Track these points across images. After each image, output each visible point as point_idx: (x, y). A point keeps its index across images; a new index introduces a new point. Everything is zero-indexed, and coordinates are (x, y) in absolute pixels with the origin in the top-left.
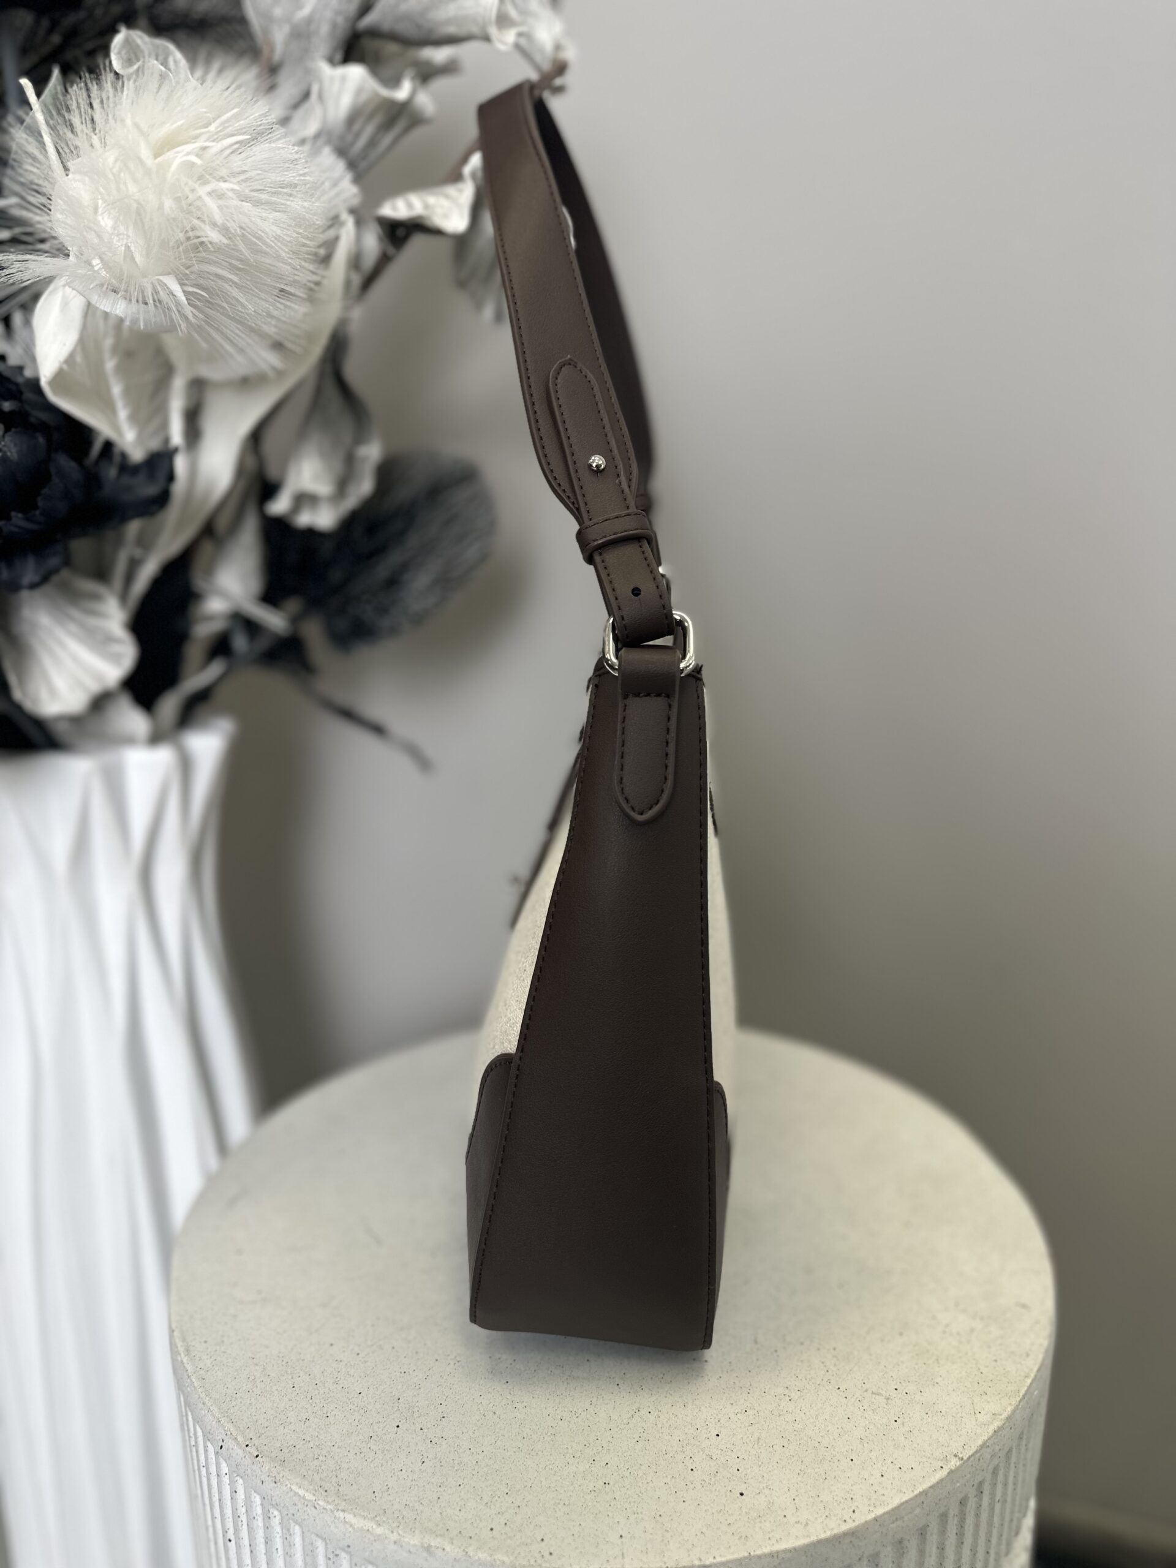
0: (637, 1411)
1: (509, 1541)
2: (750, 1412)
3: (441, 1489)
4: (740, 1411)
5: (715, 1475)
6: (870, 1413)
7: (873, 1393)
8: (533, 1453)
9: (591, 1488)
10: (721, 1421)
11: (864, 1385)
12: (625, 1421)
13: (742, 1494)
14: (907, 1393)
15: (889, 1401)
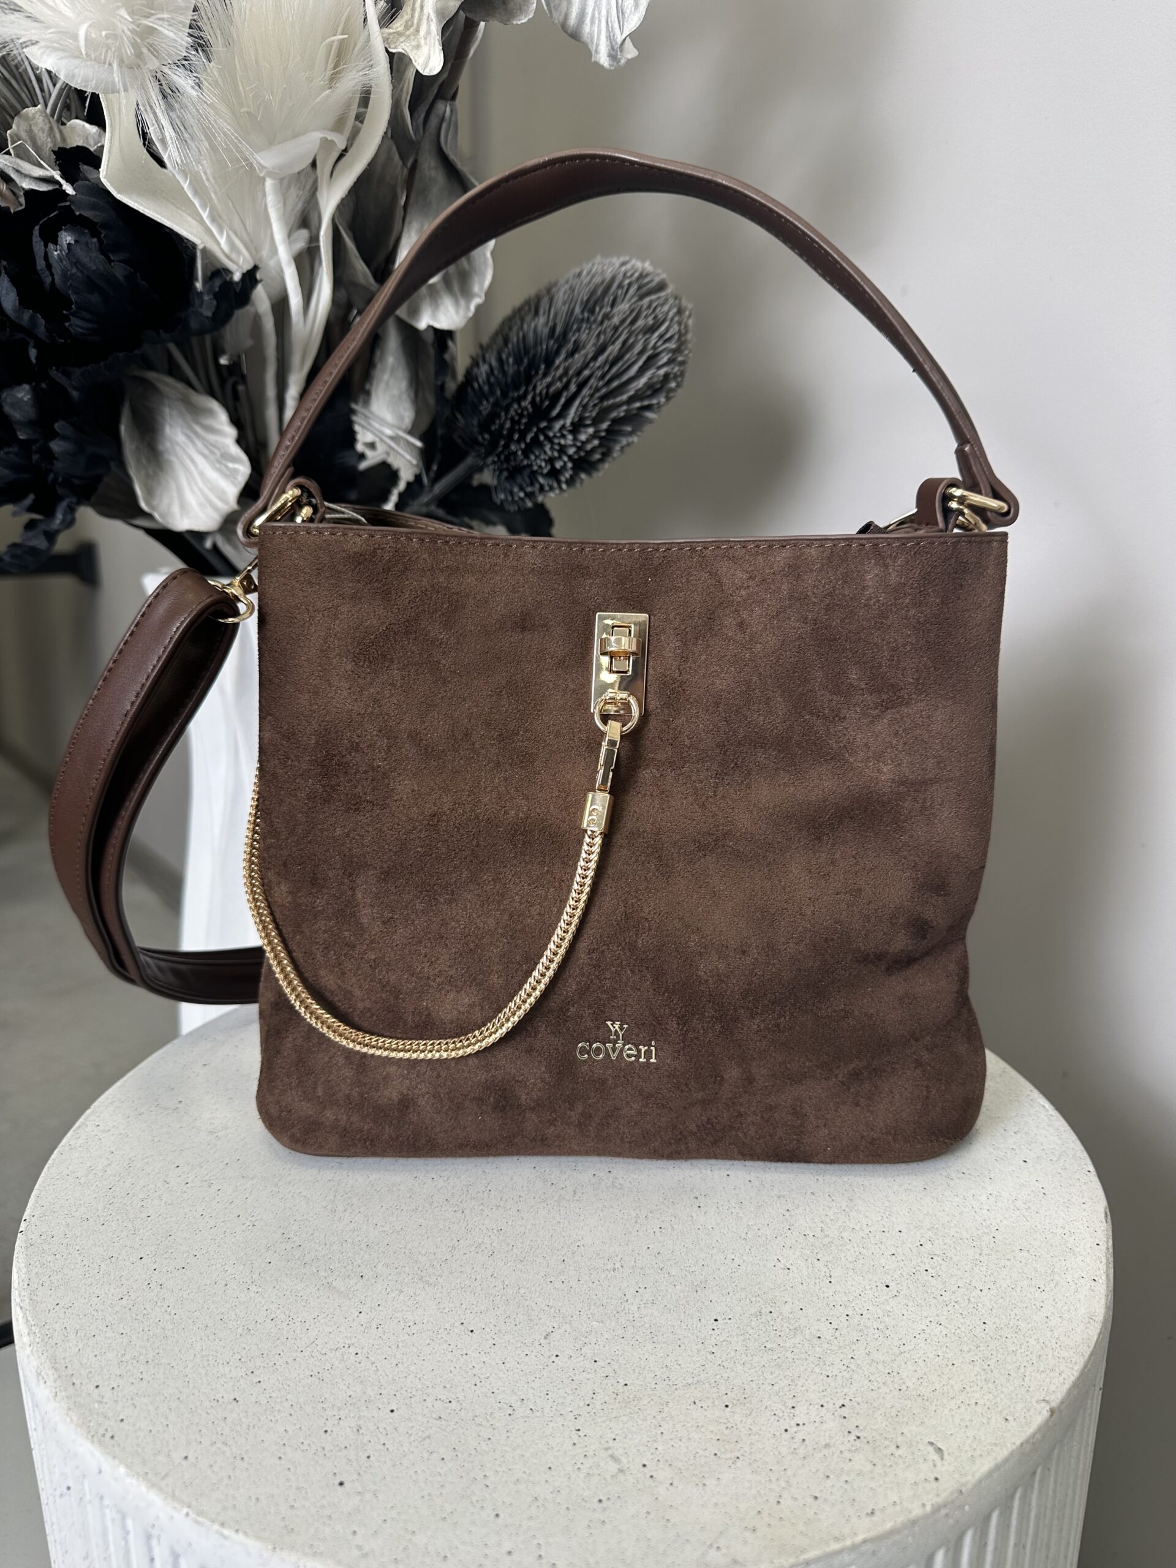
0: (347, 1346)
1: (96, 1405)
2: (454, 1405)
3: (105, 1329)
4: (443, 1398)
5: (340, 1450)
6: (582, 1476)
7: (612, 1457)
8: (212, 1337)
9: (218, 1396)
10: (413, 1400)
11: (611, 1441)
12: (324, 1351)
13: (341, 1484)
14: (651, 1477)
15: (621, 1475)
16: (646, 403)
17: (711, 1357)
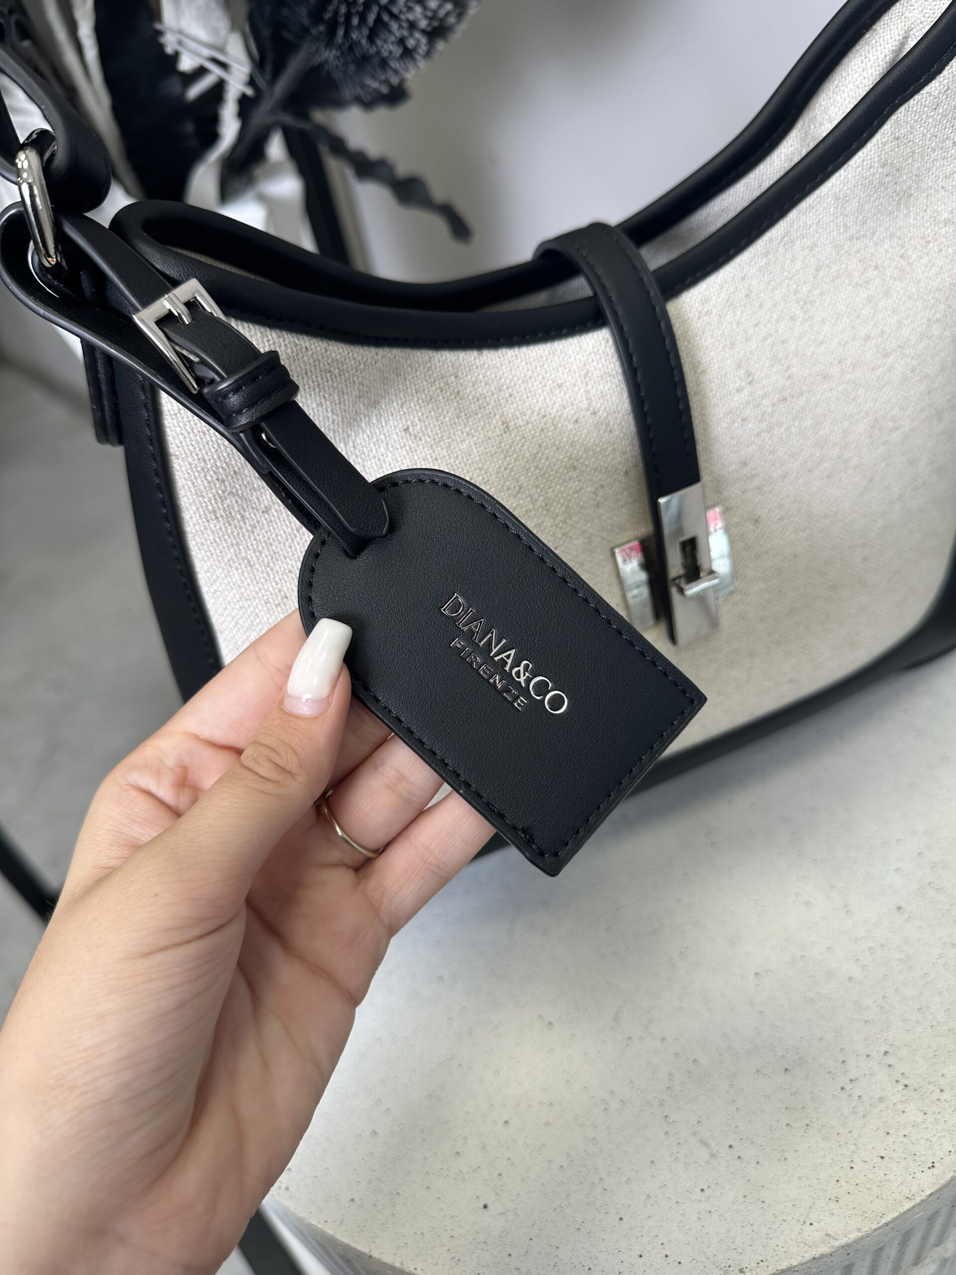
5: (475, 1171)
6: (681, 1166)
7: (701, 1141)
11: (697, 1125)
13: (485, 1207)
14: (739, 1157)
15: (713, 1159)
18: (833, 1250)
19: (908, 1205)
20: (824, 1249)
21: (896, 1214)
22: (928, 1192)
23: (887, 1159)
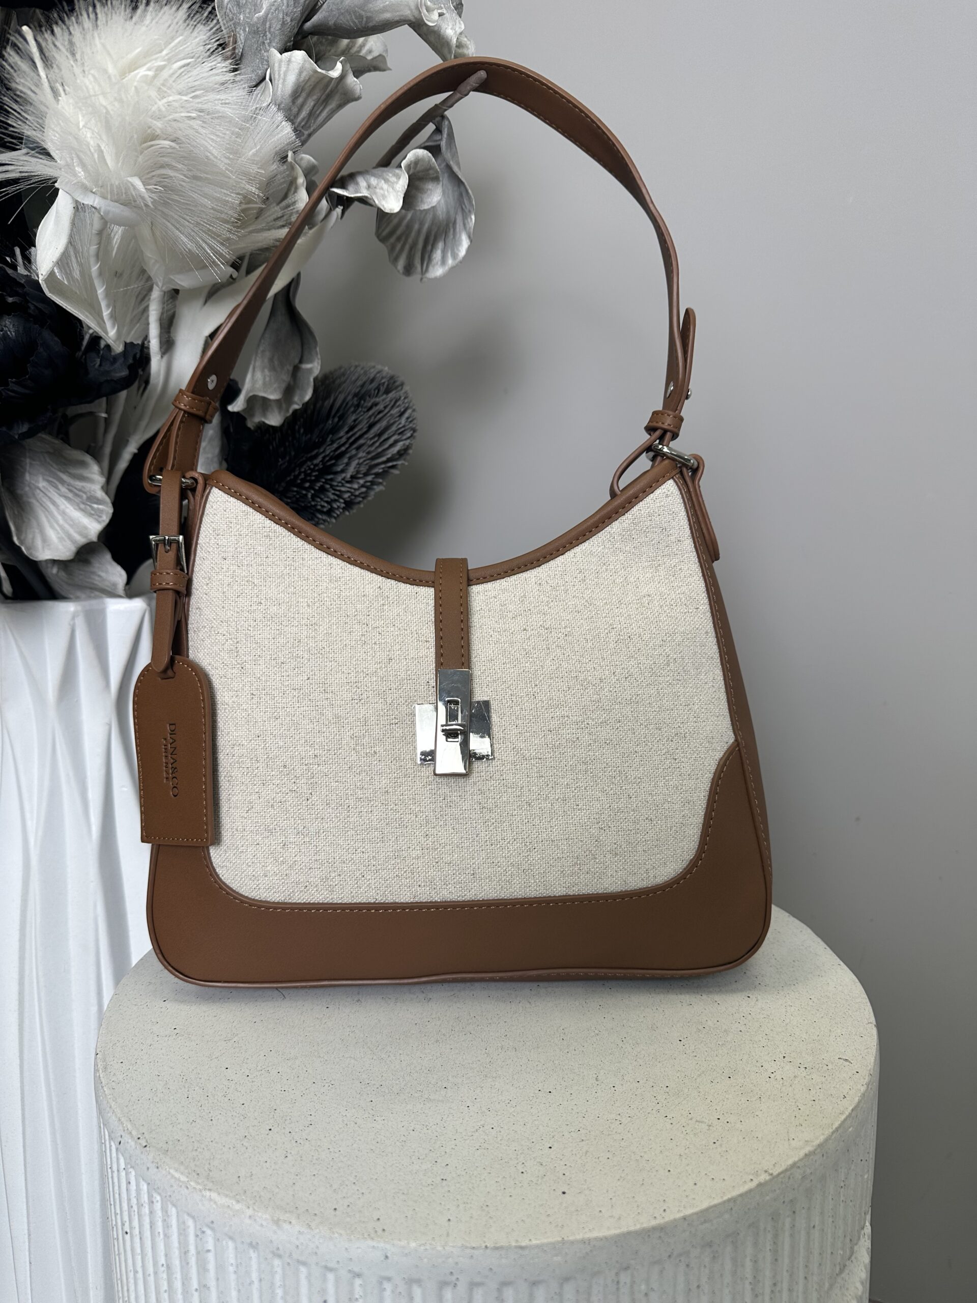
1: (348, 1219)
2: (582, 1131)
3: (298, 1177)
4: (572, 1130)
5: (542, 1178)
6: (692, 1136)
7: (697, 1121)
8: (384, 1154)
9: (429, 1181)
10: (556, 1138)
11: (689, 1115)
12: (470, 1134)
13: (564, 1193)
14: (728, 1122)
15: (711, 1128)
16: (395, 463)
17: (696, 1058)
18: (815, 1148)
19: (843, 1117)
20: (808, 1149)
21: (839, 1122)
22: (851, 1108)
23: (817, 1101)
